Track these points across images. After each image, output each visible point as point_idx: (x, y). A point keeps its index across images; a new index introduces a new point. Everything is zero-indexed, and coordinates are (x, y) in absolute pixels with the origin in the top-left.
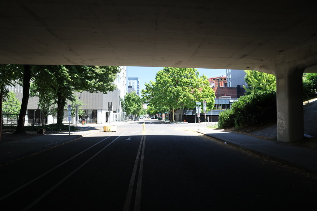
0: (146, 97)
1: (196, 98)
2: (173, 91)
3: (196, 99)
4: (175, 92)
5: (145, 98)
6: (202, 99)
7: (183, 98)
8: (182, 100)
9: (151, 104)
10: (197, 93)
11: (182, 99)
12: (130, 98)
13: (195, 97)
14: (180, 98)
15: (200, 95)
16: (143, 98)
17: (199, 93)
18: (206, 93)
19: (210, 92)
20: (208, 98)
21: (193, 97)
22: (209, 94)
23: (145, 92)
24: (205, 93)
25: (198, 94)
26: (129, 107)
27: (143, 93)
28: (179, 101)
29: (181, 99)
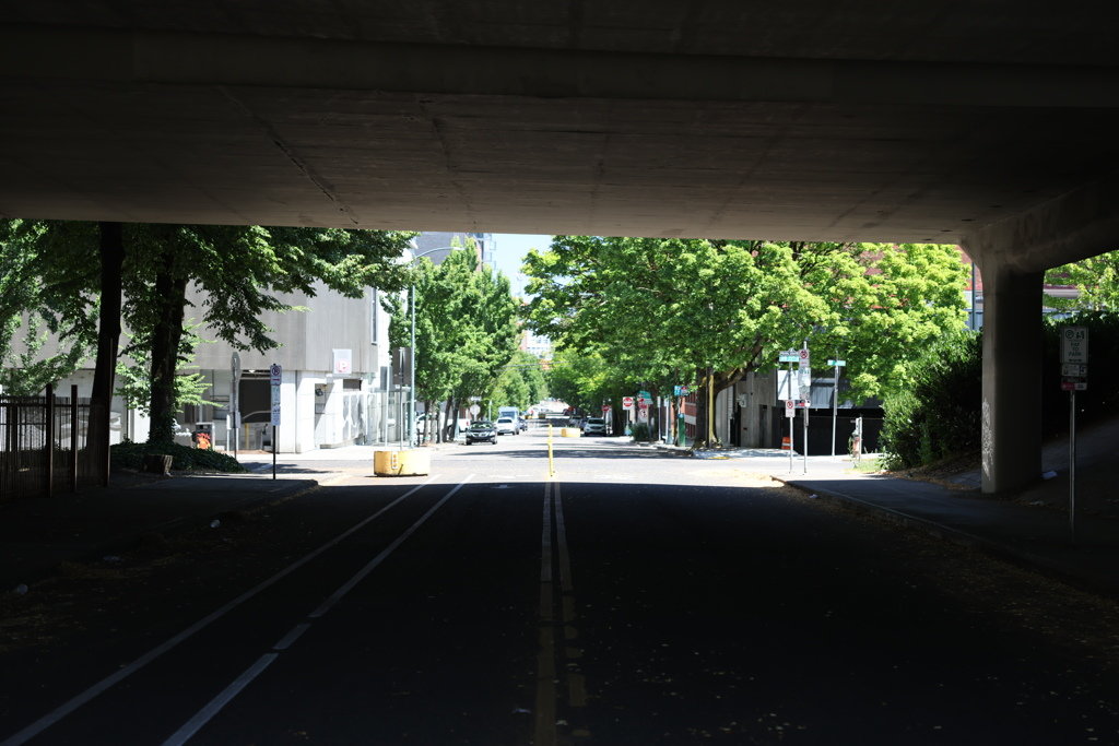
0: (551, 296)
1: (841, 310)
2: (703, 272)
3: (836, 316)
4: (715, 277)
5: (547, 303)
6: (876, 314)
7: (760, 314)
8: (752, 325)
9: (584, 340)
10: (844, 282)
11: (754, 315)
12: (446, 294)
13: (836, 304)
14: (742, 313)
15: (864, 292)
16: (537, 301)
17: (857, 282)
18: (909, 281)
19: (932, 277)
20: (918, 308)
21: (818, 308)
22: (923, 284)
23: (548, 269)
24: (899, 280)
25: (851, 291)
26: (440, 356)
27: (535, 274)
28: (739, 328)
29: (752, 317)
